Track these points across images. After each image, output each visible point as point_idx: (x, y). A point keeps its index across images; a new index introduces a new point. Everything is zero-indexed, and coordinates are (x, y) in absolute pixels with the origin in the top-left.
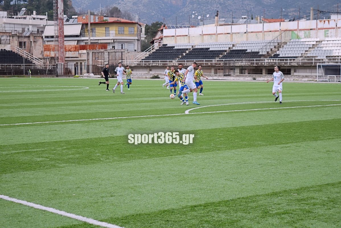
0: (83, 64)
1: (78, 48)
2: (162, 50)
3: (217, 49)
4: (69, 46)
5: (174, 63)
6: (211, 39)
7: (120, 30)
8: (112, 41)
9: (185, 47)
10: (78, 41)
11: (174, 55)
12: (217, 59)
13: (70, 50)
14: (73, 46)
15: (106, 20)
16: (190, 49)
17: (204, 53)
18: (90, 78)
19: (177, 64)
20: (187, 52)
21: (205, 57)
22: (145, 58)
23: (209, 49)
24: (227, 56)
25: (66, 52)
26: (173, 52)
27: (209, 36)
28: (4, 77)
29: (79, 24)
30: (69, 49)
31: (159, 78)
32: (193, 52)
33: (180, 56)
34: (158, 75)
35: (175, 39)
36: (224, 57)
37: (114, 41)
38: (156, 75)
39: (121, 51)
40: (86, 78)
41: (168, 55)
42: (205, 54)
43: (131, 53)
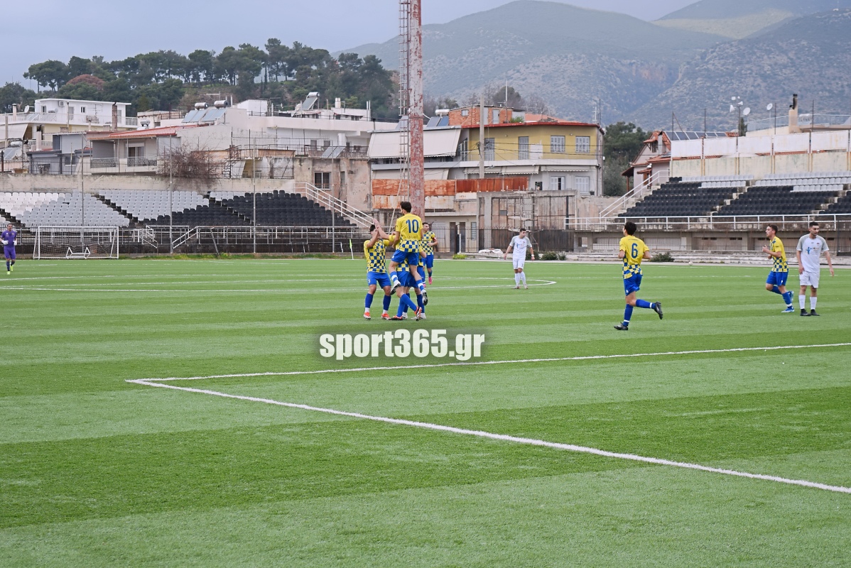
0: (468, 225)
1: (453, 188)
2: (670, 192)
3: (813, 189)
4: (432, 182)
5: (702, 225)
6: (795, 163)
7: (554, 143)
8: (537, 170)
9: (728, 185)
10: (451, 170)
11: (701, 203)
12: (815, 213)
13: (434, 191)
14: (441, 184)
15: (518, 118)
16: (741, 189)
17: (780, 199)
18: (495, 260)
19: (711, 227)
20: (735, 196)
21: (783, 208)
22: (626, 211)
23: (791, 188)
24: (840, 207)
25: (425, 196)
26: (699, 198)
27: (790, 157)
28: (286, 257)
29: (454, 129)
30: (432, 190)
31: (671, 260)
32: (749, 196)
33: (718, 207)
34: (668, 253)
35: (700, 164)
36: (834, 208)
37: (540, 170)
38: (663, 254)
39: (566, 194)
40: (485, 260)
41: (686, 204)
42: (782, 202)
43: (589, 199)
